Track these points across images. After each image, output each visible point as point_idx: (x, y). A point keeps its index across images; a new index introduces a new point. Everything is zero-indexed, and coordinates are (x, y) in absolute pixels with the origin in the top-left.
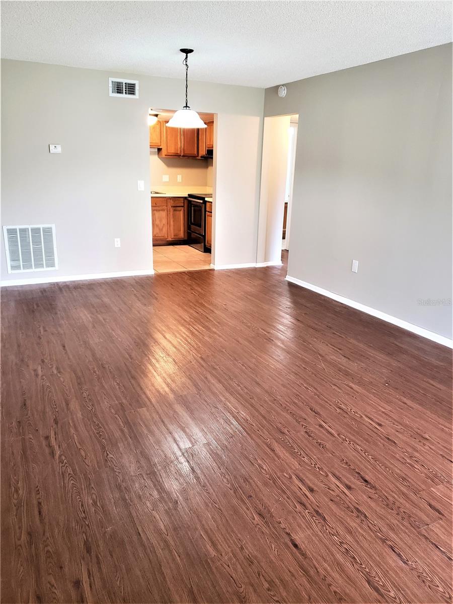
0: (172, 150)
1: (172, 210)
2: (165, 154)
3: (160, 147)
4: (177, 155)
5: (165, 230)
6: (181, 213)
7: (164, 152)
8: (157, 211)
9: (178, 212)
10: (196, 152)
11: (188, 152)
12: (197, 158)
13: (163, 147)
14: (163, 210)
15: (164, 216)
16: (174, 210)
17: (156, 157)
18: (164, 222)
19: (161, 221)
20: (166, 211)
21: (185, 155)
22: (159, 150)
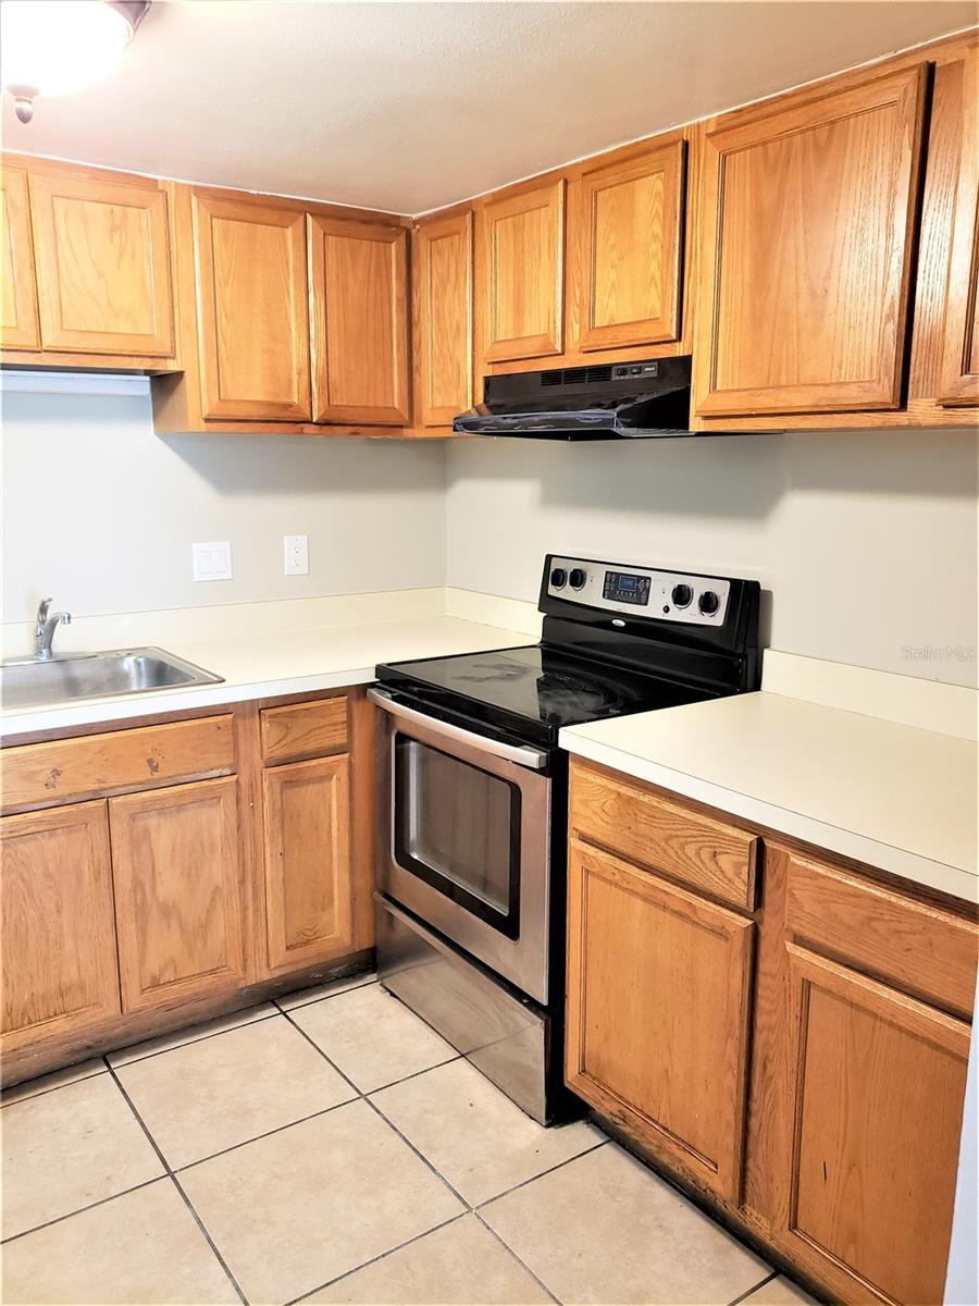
0: (252, 388)
1: (269, 781)
2: (206, 412)
3: (172, 366)
4: (284, 420)
5: (222, 930)
6: (336, 791)
7: (197, 397)
8: (161, 811)
9: (312, 789)
10: (397, 401)
11: (350, 397)
12: (408, 433)
13: (190, 360)
14: (210, 798)
15: (218, 830)
16: (289, 783)
17: (142, 436)
18: (218, 878)
19: (191, 874)
20: (229, 798)
21: (333, 417)
22: (164, 384)
